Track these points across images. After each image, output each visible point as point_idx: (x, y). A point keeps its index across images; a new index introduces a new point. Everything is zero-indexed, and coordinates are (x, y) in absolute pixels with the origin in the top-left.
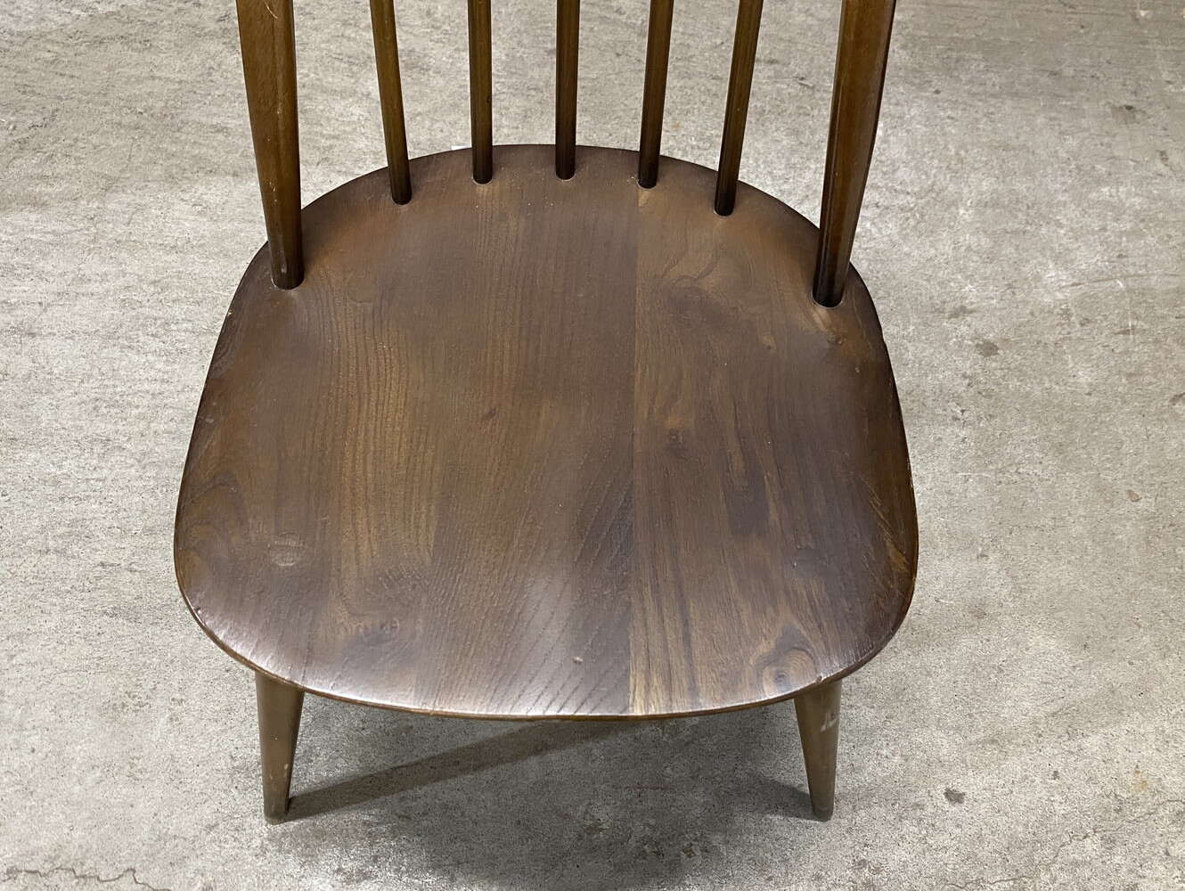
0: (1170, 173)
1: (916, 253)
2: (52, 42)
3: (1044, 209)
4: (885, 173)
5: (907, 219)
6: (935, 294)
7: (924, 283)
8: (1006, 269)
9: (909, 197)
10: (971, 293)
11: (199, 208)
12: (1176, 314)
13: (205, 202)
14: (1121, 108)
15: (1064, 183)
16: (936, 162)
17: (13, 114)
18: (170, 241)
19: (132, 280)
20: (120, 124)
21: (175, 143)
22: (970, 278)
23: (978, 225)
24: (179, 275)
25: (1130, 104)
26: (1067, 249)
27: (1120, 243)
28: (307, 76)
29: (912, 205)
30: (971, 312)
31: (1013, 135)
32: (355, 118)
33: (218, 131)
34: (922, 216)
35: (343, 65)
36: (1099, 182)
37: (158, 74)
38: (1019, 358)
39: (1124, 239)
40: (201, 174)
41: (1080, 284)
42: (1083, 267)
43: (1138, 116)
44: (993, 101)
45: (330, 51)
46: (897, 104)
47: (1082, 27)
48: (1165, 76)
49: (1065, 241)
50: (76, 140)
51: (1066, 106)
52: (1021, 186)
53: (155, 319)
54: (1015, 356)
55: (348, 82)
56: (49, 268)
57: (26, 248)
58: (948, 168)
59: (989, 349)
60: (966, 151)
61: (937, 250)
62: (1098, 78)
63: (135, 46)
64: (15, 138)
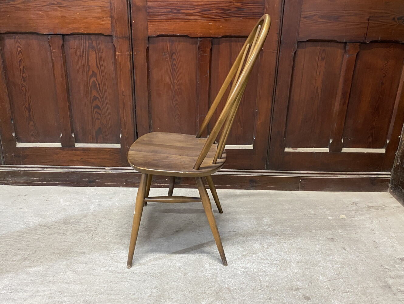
0: (348, 253)
1: (282, 275)
3: (315, 262)
4: (269, 256)
5: (278, 266)
6: (289, 285)
7: (286, 282)
8: (308, 277)
9: (277, 261)
10: (299, 284)
12: (360, 287)
14: (330, 238)
15: (319, 256)
16: (283, 253)
17: (24, 252)
18: (65, 281)
19: (53, 291)
20: (54, 253)
21: (69, 256)
22: (298, 280)
23: (298, 267)
24: (67, 289)
25: (332, 237)
26: (324, 272)
28: (108, 240)
30: (301, 289)
31: (303, 246)
34: (281, 266)
35: (118, 237)
36: (329, 255)
37: (66, 241)
38: (317, 300)
39: (339, 269)
40: (76, 264)
41: (329, 281)
42: (330, 276)
43: (335, 240)
44: (295, 238)
45: (114, 234)
46: (270, 240)
47: (315, 221)
48: (340, 231)
49: (323, 270)
50: (41, 257)
51: (315, 239)
52: (308, 257)
53: (59, 301)
54: (316, 300)
56: (28, 289)
57: (22, 284)
58: (286, 254)
59: (308, 299)
60: (291, 250)
61: (287, 274)
62: (322, 232)
63: (61, 235)
64: (24, 257)
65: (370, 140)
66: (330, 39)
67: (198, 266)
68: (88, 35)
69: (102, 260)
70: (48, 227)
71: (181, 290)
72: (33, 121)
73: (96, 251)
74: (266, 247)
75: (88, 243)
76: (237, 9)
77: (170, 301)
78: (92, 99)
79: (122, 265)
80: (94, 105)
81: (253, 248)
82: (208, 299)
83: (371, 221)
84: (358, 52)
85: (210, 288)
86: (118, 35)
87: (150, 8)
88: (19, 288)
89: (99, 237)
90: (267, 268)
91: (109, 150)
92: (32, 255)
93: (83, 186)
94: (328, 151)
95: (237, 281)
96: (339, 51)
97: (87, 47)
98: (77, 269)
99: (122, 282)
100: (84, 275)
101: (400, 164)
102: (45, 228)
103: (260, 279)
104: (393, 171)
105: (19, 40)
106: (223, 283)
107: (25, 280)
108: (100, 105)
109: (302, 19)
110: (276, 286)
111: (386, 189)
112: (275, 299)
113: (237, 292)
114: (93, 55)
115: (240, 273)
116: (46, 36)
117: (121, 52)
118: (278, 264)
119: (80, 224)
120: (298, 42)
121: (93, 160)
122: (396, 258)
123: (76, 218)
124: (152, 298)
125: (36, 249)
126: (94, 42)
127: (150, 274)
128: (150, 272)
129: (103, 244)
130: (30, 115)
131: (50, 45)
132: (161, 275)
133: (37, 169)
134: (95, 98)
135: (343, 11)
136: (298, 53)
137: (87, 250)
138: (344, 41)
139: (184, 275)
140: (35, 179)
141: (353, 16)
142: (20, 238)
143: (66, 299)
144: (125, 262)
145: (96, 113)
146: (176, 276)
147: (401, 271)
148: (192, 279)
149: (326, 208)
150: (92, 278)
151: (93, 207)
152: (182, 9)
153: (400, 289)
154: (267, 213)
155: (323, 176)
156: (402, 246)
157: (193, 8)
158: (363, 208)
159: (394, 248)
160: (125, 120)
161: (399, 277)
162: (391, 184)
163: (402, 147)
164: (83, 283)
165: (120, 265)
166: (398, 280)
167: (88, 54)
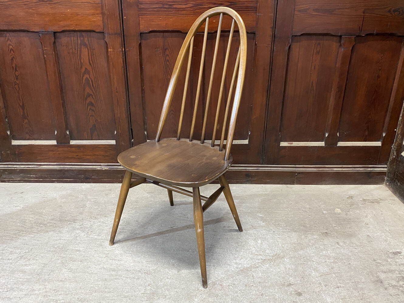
0: (341, 247)
1: (274, 270)
3: (308, 258)
4: (263, 251)
5: (271, 262)
6: (282, 281)
7: (278, 278)
8: (301, 273)
9: (270, 257)
10: (292, 280)
11: (70, 270)
12: (351, 282)
14: (324, 233)
15: (312, 251)
16: (276, 248)
17: (20, 250)
18: (60, 279)
19: (48, 290)
20: (50, 251)
21: (65, 254)
22: (291, 276)
23: (291, 263)
24: (62, 288)
25: (326, 232)
26: (317, 267)
27: (331, 265)
28: (103, 237)
29: (271, 259)
30: (293, 285)
31: (296, 241)
33: (77, 251)
34: (275, 261)
36: (322, 250)
37: (62, 238)
40: (71, 262)
41: (322, 276)
42: (322, 271)
43: (329, 235)
44: (289, 233)
46: (263, 235)
47: (310, 216)
48: (334, 225)
49: (316, 265)
50: (37, 255)
51: (309, 233)
52: (301, 252)
53: (53, 300)
54: (308, 296)
56: (24, 288)
57: (18, 283)
58: (280, 249)
59: (300, 294)
60: (284, 245)
61: (280, 269)
62: (316, 227)
63: (56, 232)
64: (20, 256)
65: (367, 133)
66: (325, 32)
68: (80, 32)
69: (97, 257)
70: (44, 225)
71: (174, 287)
72: (28, 119)
73: (91, 249)
74: (260, 242)
75: (83, 241)
76: (230, 3)
77: (164, 298)
78: (85, 96)
79: (117, 263)
80: (87, 102)
81: (247, 244)
82: (201, 296)
83: (365, 215)
84: (354, 46)
86: (110, 31)
87: (142, 4)
88: (14, 287)
89: (95, 235)
90: (260, 264)
91: (105, 146)
92: (28, 254)
93: (79, 182)
94: (324, 145)
96: (334, 45)
97: (79, 44)
98: (72, 267)
99: (116, 279)
100: (79, 273)
101: (395, 157)
102: (41, 225)
103: (253, 275)
104: (389, 163)
105: (10, 38)
106: (216, 280)
107: (20, 278)
108: (93, 101)
109: (296, 13)
110: (269, 281)
111: (382, 182)
112: (267, 295)
113: (229, 289)
114: (85, 51)
115: (233, 269)
116: (37, 34)
117: (113, 48)
119: (76, 221)
120: (292, 36)
121: (88, 157)
122: (389, 252)
123: (73, 215)
124: (145, 295)
125: (32, 247)
126: (86, 39)
127: (144, 271)
128: (144, 269)
129: (98, 242)
130: (24, 113)
131: (41, 43)
132: (154, 273)
133: (33, 166)
134: (89, 95)
135: (338, 4)
136: (293, 47)
137: (82, 248)
138: (339, 35)
139: (178, 272)
140: (31, 176)
141: (348, 8)
142: (16, 236)
143: (61, 297)
144: (119, 259)
145: (90, 109)
146: (170, 273)
147: (393, 265)
148: (185, 276)
149: (321, 202)
150: (87, 275)
151: (89, 204)
152: (174, 5)
153: (391, 284)
154: (262, 208)
155: (318, 169)
156: (395, 240)
157: (185, 3)
158: (358, 201)
159: (388, 242)
160: (119, 116)
161: (391, 271)
162: (387, 177)
163: (398, 140)
164: (78, 281)
165: (115, 262)
166: (390, 275)
167: (81, 51)
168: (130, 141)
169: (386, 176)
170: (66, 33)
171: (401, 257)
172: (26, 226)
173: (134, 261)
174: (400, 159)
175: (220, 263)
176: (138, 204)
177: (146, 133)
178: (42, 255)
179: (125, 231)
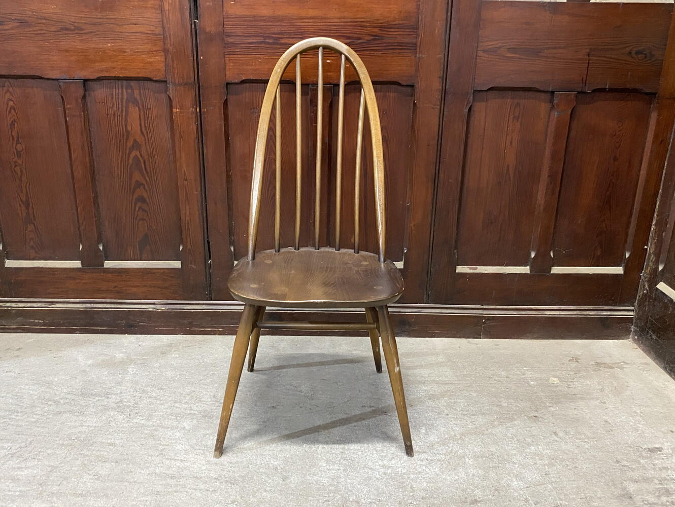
0: (561, 440)
1: (448, 478)
2: (36, 414)
3: (506, 457)
4: (429, 447)
5: (442, 464)
6: (461, 495)
7: (455, 491)
8: (493, 482)
9: (441, 456)
10: (478, 494)
11: (96, 477)
12: (580, 497)
13: (100, 474)
14: (531, 416)
15: (512, 447)
17: (11, 443)
18: (79, 492)
20: (63, 444)
21: (89, 451)
22: (477, 487)
23: (476, 465)
25: (535, 415)
26: (521, 473)
27: (545, 469)
28: (156, 422)
29: (443, 459)
30: (480, 502)
32: (177, 437)
33: (111, 445)
34: (449, 463)
35: (173, 417)
36: (529, 445)
37: (84, 424)
39: (546, 467)
40: (99, 463)
41: (529, 487)
42: (530, 479)
43: (540, 419)
44: (473, 417)
45: (167, 412)
46: (430, 420)
47: (507, 389)
48: (548, 404)
49: (518, 470)
50: (40, 452)
51: (506, 417)
52: (493, 448)
55: (175, 424)
57: (4, 498)
58: (458, 443)
60: (465, 436)
61: (458, 476)
62: (519, 406)
63: (75, 414)
64: (10, 452)
65: (599, 252)
66: (527, 85)
67: (307, 465)
68: (126, 80)
69: (145, 456)
70: (55, 402)
72: (34, 224)
73: (135, 441)
74: (424, 431)
75: (122, 428)
76: (373, 37)
78: (132, 187)
79: (178, 464)
80: (136, 196)
83: (601, 388)
84: (574, 107)
85: (326, 501)
86: (177, 80)
87: (229, 36)
89: (141, 418)
90: (424, 468)
91: (162, 271)
92: (24, 449)
93: (118, 332)
94: (529, 272)
95: (373, 490)
96: (543, 107)
97: (124, 100)
98: (100, 472)
99: (176, 492)
100: (112, 481)
101: (647, 292)
102: (50, 403)
103: (412, 486)
104: (637, 303)
105: (11, 89)
106: (349, 493)
107: (9, 491)
108: (145, 195)
109: (480, 54)
110: (439, 496)
111: (626, 336)
114: (134, 112)
115: (378, 476)
116: (55, 82)
117: (181, 108)
118: (443, 461)
119: (109, 396)
120: (475, 91)
121: (134, 289)
122: (641, 447)
123: (104, 386)
125: (32, 439)
126: (136, 92)
127: (225, 479)
128: (224, 476)
129: (147, 430)
130: (28, 214)
131: (62, 97)
132: (243, 481)
133: (39, 305)
134: (139, 185)
135: (547, 41)
136: (475, 108)
137: (118, 440)
138: (551, 90)
139: (284, 480)
140: (36, 321)
141: (563, 48)
142: (5, 420)
144: (183, 459)
145: (139, 209)
146: (269, 482)
147: (649, 470)
148: (296, 487)
149: (526, 367)
150: (125, 486)
151: (133, 368)
152: (282, 38)
153: (648, 501)
154: (427, 376)
155: (520, 313)
156: (652, 428)
157: (301, 36)
158: (588, 366)
159: (639, 432)
160: (188, 220)
161: (646, 480)
162: (635, 326)
163: (651, 264)
164: (109, 495)
165: (176, 464)
166: (645, 485)
167: (127, 111)
168: (206, 262)
169: (632, 325)
170: (104, 81)
171: (662, 456)
172: (23, 404)
173: (208, 461)
174: (655, 294)
175: (355, 466)
176: (217, 368)
177: (232, 249)
178: (49, 451)
179: (192, 412)
